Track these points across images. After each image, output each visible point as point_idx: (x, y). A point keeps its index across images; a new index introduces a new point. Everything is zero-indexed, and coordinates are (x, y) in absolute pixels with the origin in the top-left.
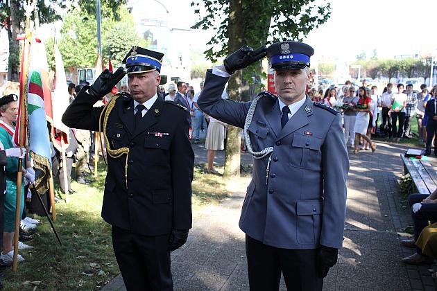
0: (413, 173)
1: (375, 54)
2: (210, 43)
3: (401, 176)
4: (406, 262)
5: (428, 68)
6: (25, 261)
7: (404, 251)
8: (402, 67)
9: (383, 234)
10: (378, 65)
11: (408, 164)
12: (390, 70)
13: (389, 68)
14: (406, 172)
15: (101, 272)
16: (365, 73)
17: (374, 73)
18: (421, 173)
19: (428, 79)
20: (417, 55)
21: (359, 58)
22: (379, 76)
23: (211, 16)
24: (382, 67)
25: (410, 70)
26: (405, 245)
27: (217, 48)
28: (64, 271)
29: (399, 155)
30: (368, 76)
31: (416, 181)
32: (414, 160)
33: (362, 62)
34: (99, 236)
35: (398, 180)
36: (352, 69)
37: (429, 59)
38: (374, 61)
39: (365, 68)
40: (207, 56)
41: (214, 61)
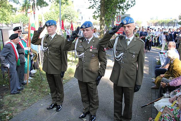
0: (161, 59)
1: (157, 18)
2: (94, 13)
3: (158, 60)
4: (152, 88)
5: (175, 23)
6: (31, 83)
7: (153, 84)
8: (166, 22)
9: (147, 79)
10: (157, 22)
11: (160, 56)
13: (161, 22)
14: (160, 59)
16: (153, 24)
17: (156, 25)
18: (164, 59)
19: (174, 27)
20: (171, 18)
21: (151, 19)
22: (158, 25)
24: (159, 22)
25: (169, 23)
26: (154, 82)
28: (42, 86)
29: (158, 53)
30: (154, 25)
31: (161, 61)
32: (162, 54)
36: (148, 23)
37: (175, 20)
38: (156, 20)
39: (153, 22)
40: (93, 18)
41: (96, 19)
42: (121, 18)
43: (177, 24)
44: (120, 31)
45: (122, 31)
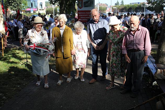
1: (122, 3)
8: (133, 8)
10: (124, 7)
12: (128, 9)
13: (128, 8)
15: (4, 97)
17: (122, 11)
20: (139, 3)
21: (116, 4)
22: (124, 12)
25: (136, 9)
30: (120, 12)
33: (117, 6)
34: (4, 81)
36: (113, 9)
37: (144, 4)
38: (122, 6)
39: (119, 8)
40: (50, 2)
41: (54, 4)
42: (84, 3)
43: (146, 9)
44: (84, 19)
45: (85, 19)
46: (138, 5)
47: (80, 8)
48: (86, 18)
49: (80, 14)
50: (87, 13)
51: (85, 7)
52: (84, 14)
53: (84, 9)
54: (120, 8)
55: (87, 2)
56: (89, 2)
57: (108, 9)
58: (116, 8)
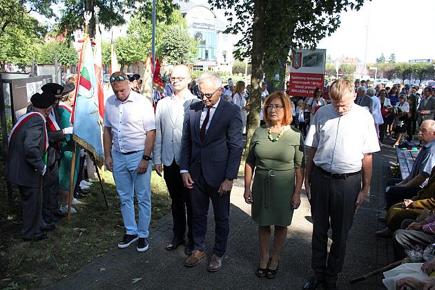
0: (401, 161)
1: (393, 58)
3: (394, 163)
8: (415, 70)
9: (365, 210)
10: (394, 68)
12: (404, 72)
13: (404, 70)
14: (398, 162)
16: (382, 74)
17: (389, 75)
18: (408, 162)
20: (429, 60)
21: (378, 60)
22: (394, 77)
23: (242, 23)
24: (397, 69)
25: (422, 73)
27: (244, 50)
30: (384, 77)
31: (401, 167)
32: (406, 151)
33: (380, 64)
35: (391, 167)
36: (372, 70)
38: (391, 64)
39: (383, 69)
40: (235, 56)
41: (242, 60)
42: (304, 58)
44: (301, 89)
45: (304, 89)
46: (428, 64)
47: (296, 68)
48: (306, 87)
49: (295, 80)
50: (308, 78)
51: (307, 66)
52: (303, 80)
53: (303, 70)
54: (386, 69)
55: (310, 57)
56: (315, 57)
57: (359, 70)
58: (376, 69)
